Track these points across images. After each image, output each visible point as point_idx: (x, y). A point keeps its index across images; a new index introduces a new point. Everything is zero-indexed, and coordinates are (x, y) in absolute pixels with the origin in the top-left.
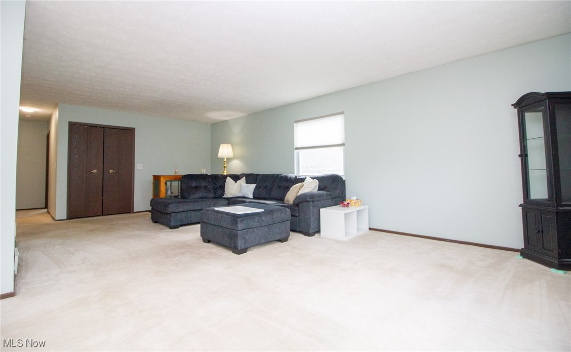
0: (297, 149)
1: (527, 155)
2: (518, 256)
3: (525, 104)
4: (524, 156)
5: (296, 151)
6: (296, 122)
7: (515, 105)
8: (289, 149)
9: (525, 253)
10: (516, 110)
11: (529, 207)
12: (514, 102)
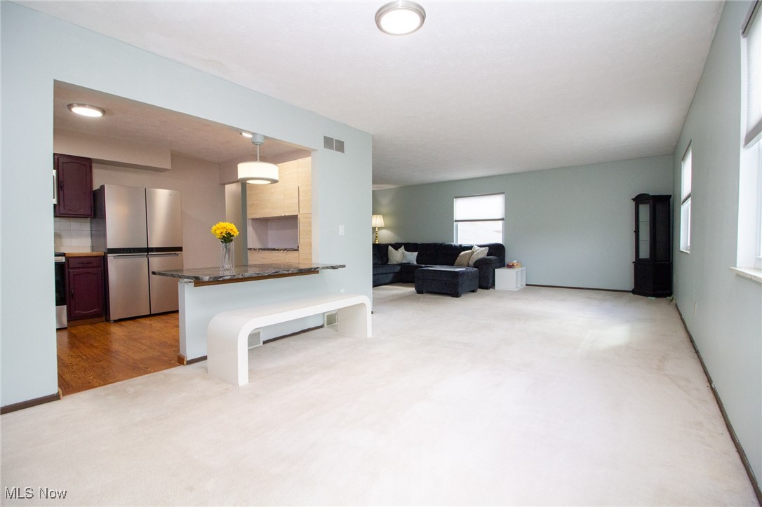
0: (456, 221)
1: (639, 231)
2: (631, 294)
3: (639, 200)
4: (637, 232)
5: (455, 223)
6: (456, 197)
7: (634, 200)
8: (449, 221)
9: (634, 292)
10: (634, 203)
11: (639, 264)
12: (634, 197)
